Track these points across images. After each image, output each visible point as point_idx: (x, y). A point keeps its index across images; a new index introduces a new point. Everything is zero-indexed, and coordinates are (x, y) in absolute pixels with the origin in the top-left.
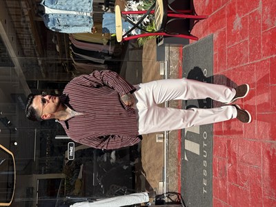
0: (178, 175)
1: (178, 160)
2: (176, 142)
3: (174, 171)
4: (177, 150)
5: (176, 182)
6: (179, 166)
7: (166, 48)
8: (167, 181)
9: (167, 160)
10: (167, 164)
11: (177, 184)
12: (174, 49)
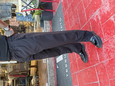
0: (55, 78)
1: (54, 70)
2: (53, 61)
3: (53, 76)
4: (53, 66)
5: (54, 82)
6: (55, 73)
7: (44, 21)
8: (50, 82)
9: (49, 71)
10: (49, 72)
11: (55, 83)
12: (48, 22)
